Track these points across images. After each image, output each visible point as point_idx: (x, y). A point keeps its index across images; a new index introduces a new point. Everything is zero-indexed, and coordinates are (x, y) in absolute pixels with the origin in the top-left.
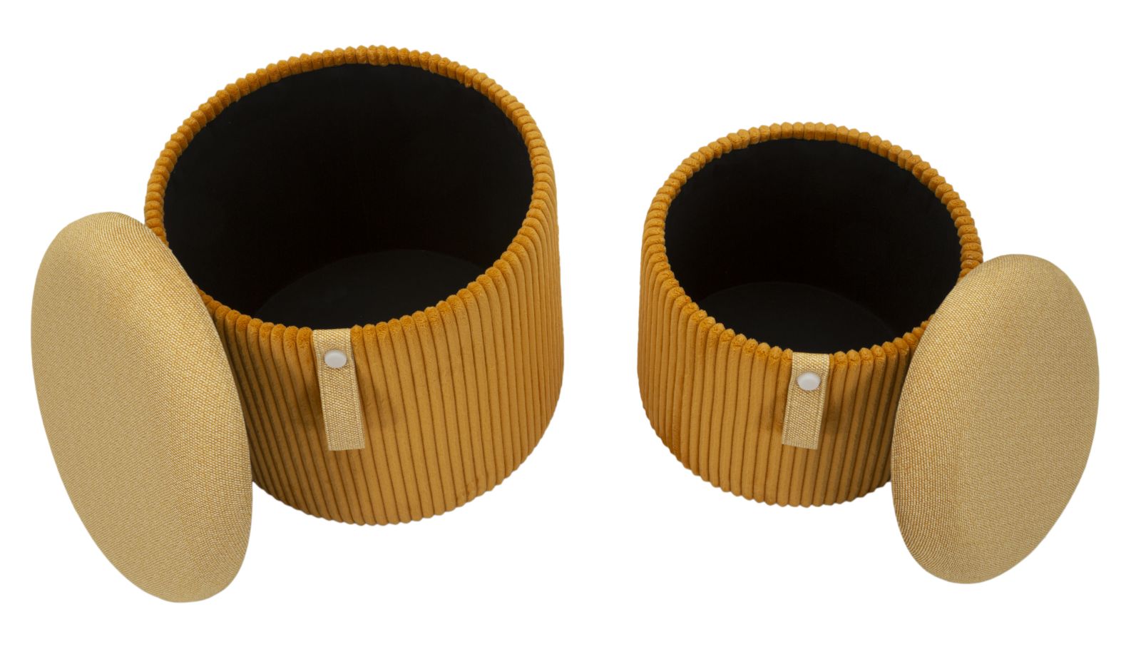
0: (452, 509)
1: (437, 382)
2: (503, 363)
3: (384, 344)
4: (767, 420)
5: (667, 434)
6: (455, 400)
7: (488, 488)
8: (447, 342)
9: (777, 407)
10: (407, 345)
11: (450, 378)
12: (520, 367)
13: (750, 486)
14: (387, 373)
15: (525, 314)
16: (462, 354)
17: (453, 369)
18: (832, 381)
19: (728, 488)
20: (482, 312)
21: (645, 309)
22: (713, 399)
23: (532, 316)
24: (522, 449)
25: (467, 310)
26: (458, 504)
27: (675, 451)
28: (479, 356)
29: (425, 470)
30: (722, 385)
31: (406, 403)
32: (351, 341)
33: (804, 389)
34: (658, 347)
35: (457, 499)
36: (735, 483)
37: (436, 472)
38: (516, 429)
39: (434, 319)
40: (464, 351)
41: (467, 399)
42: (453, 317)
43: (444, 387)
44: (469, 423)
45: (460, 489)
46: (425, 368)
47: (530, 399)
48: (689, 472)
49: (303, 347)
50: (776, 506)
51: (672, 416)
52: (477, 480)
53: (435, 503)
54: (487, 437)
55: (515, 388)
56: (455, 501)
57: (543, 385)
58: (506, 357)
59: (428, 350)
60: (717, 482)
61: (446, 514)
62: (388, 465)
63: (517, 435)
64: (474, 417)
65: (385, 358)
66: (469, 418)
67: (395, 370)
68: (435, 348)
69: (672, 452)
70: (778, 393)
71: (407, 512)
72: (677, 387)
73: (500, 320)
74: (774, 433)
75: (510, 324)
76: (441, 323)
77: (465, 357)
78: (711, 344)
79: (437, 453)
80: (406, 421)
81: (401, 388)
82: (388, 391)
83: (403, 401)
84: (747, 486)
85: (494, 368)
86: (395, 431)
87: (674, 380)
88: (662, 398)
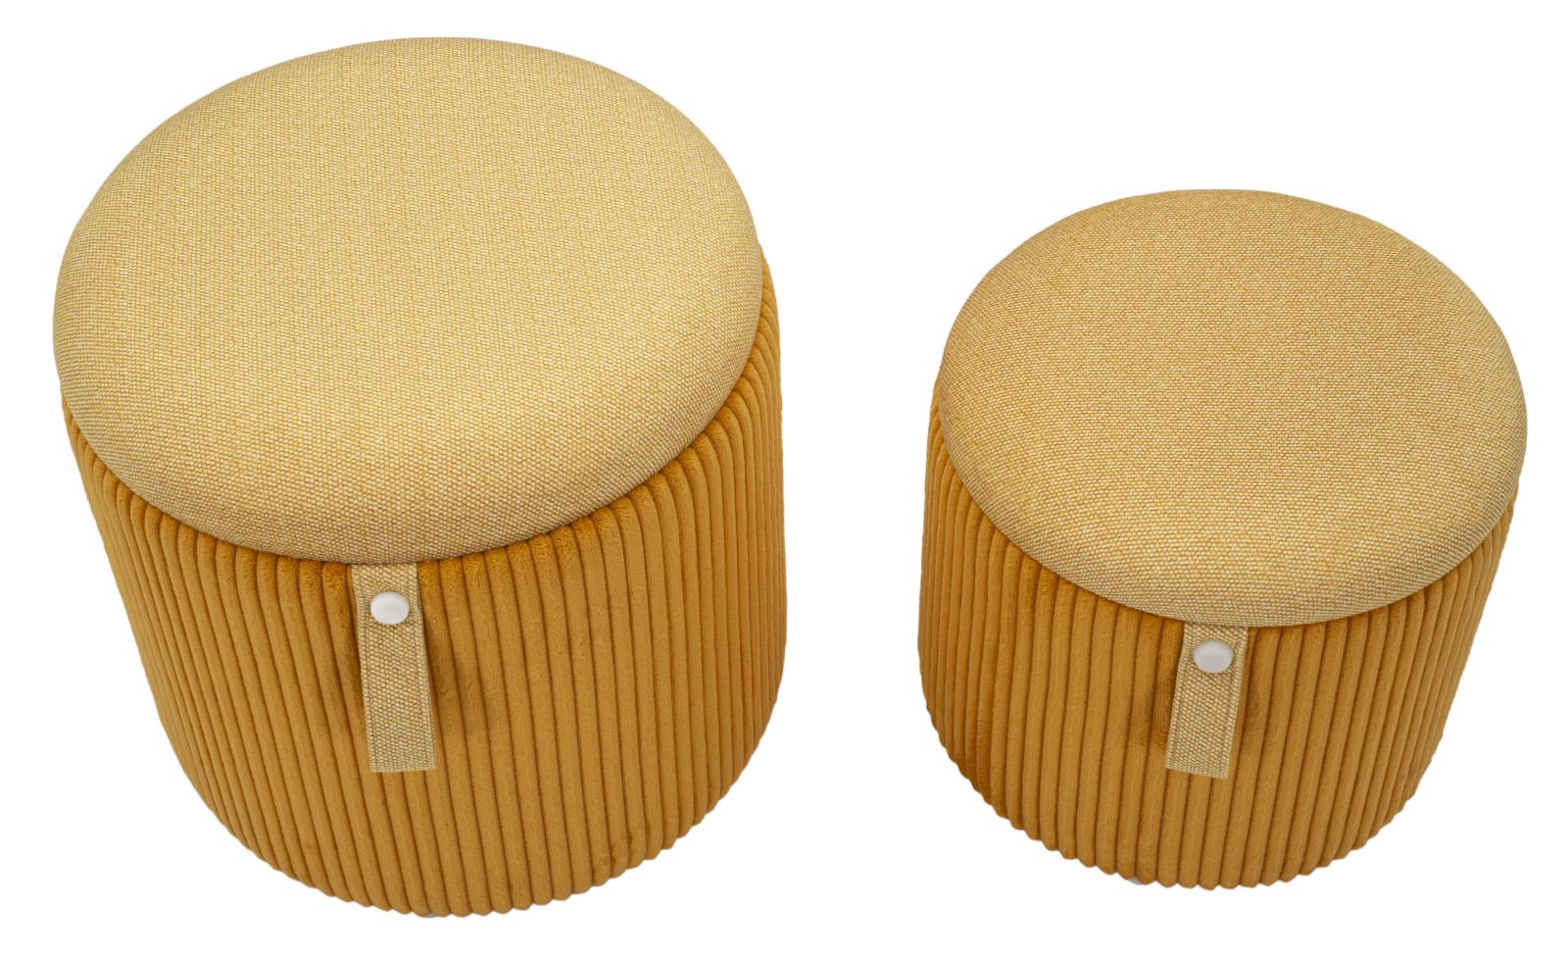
0: (584, 890)
1: (566, 655)
2: (679, 628)
3: (475, 584)
4: (1140, 728)
5: (968, 754)
6: (596, 690)
7: (650, 855)
8: (585, 585)
9: (1157, 702)
10: (515, 586)
11: (588, 649)
12: (710, 637)
13: (1111, 847)
14: (479, 636)
15: (720, 541)
16: (609, 608)
17: (595, 633)
18: (1253, 658)
19: (1072, 853)
20: (647, 535)
21: (933, 532)
22: (1047, 689)
23: (733, 547)
24: (710, 786)
25: (620, 529)
26: (595, 880)
27: (981, 785)
28: (641, 613)
29: (539, 815)
30: (1064, 661)
31: (510, 691)
32: (417, 578)
33: (1205, 670)
34: (954, 597)
35: (593, 872)
36: (1085, 841)
37: (559, 820)
38: (701, 749)
39: (564, 543)
40: (614, 603)
41: (616, 688)
42: (596, 540)
43: (576, 665)
44: (619, 733)
45: (600, 854)
46: (545, 630)
47: (725, 693)
48: (1006, 823)
49: (333, 586)
50: (1155, 886)
51: (976, 721)
52: (630, 839)
53: (555, 876)
54: (650, 760)
55: (701, 675)
56: (590, 874)
57: (748, 674)
58: (686, 617)
59: (552, 597)
60: (1053, 842)
61: (574, 898)
62: (474, 803)
63: (701, 760)
64: (628, 721)
65: (476, 608)
66: (619, 725)
67: (493, 633)
68: (564, 595)
69: (976, 787)
70: (1159, 678)
71: (505, 892)
72: (986, 667)
73: (678, 550)
74: (1152, 750)
75: (695, 560)
76: (575, 550)
77: (616, 612)
78: (1045, 589)
79: (561, 784)
80: (510, 723)
81: (502, 664)
82: (479, 668)
83: (505, 687)
84: (1105, 848)
85: (665, 635)
86: (489, 742)
87: (981, 656)
88: (959, 689)
